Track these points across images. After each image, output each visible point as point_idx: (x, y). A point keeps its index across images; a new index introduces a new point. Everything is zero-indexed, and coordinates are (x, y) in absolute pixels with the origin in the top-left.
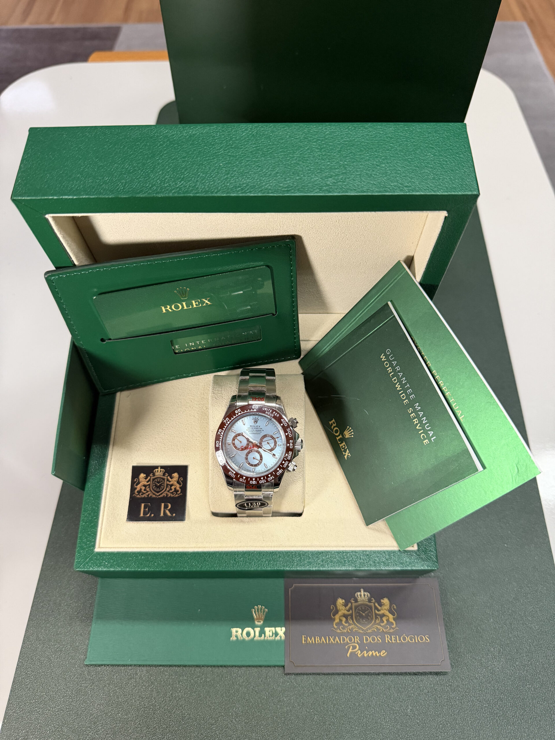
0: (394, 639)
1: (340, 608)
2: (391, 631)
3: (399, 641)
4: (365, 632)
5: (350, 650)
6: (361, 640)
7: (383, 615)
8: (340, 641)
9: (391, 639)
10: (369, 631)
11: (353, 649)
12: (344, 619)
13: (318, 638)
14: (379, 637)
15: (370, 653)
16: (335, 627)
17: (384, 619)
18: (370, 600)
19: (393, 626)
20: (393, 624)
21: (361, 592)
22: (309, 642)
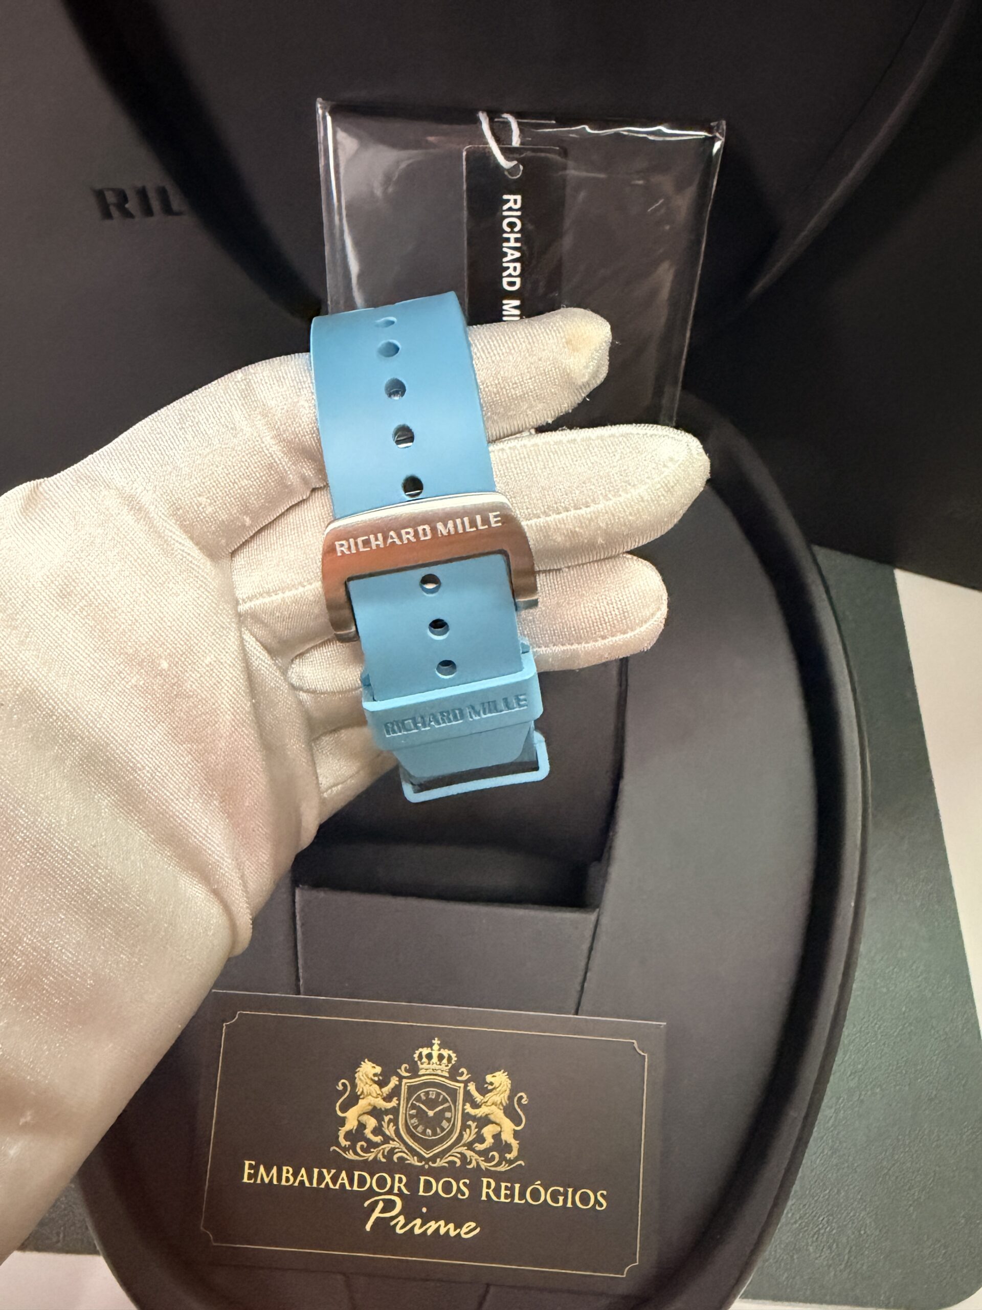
0: (506, 1194)
1: (367, 1089)
2: (503, 1168)
3: (520, 1199)
4: (427, 1167)
5: (376, 1214)
6: (412, 1184)
7: (485, 1121)
8: (351, 1184)
9: (497, 1191)
10: (439, 1163)
11: (382, 1212)
12: (371, 1122)
13: (288, 1172)
14: (465, 1184)
15: (432, 1226)
16: (344, 1143)
17: (488, 1132)
18: (454, 1074)
19: (508, 1156)
20: (508, 1148)
21: (432, 1050)
22: (262, 1179)
